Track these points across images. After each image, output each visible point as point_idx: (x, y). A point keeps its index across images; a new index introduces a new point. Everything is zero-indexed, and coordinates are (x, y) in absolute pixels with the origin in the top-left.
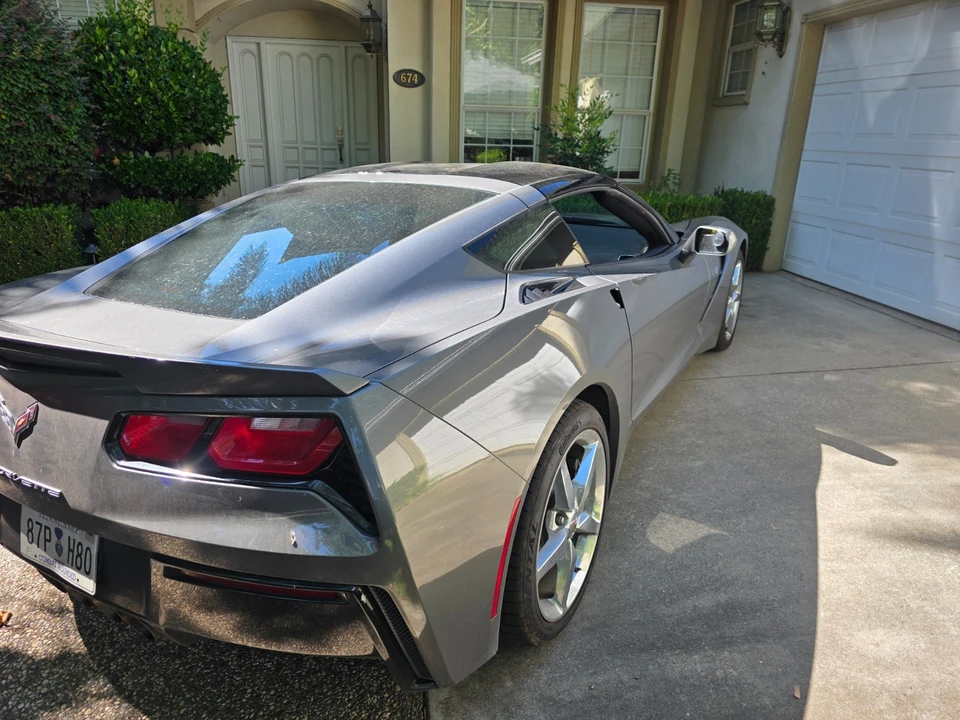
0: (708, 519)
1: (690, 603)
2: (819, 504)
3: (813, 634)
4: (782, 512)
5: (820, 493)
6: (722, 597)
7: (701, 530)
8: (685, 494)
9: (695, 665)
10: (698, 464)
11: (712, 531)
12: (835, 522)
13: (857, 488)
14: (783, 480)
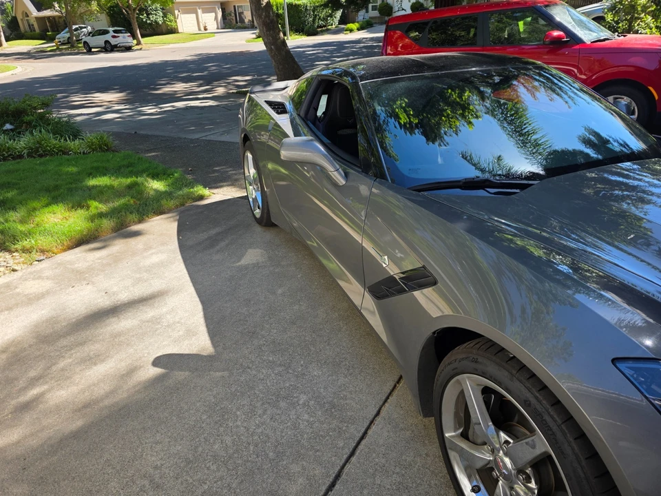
0: (246, 267)
1: (227, 241)
2: (197, 299)
3: (181, 251)
4: (214, 285)
5: (200, 307)
6: (218, 247)
7: (243, 262)
8: (268, 272)
9: (213, 232)
10: (280, 291)
11: (240, 263)
12: (185, 294)
13: (178, 322)
14: (225, 305)
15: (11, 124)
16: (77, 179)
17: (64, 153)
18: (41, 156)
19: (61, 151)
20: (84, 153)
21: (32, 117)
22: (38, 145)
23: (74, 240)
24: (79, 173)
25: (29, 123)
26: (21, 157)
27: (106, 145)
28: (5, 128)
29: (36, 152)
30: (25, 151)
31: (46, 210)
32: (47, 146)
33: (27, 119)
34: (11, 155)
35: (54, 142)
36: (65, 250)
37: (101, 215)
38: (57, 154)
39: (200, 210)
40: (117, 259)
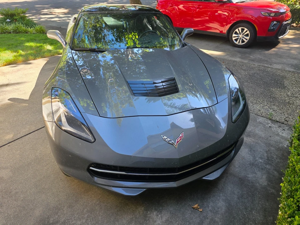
2: (35, 85)
3: (41, 70)
15: (9, 19)
16: (23, 42)
17: (26, 33)
18: (17, 33)
19: (25, 32)
20: (34, 33)
21: (18, 17)
22: (16, 29)
23: (8, 63)
24: (25, 40)
25: (16, 20)
26: (10, 33)
27: (43, 31)
28: (7, 21)
29: (16, 31)
30: (12, 31)
31: (4, 52)
32: (20, 29)
33: (15, 18)
34: (7, 32)
35: (23, 28)
36: (4, 66)
37: (21, 55)
38: (24, 33)
39: (58, 58)
40: (18, 70)
